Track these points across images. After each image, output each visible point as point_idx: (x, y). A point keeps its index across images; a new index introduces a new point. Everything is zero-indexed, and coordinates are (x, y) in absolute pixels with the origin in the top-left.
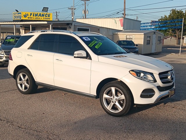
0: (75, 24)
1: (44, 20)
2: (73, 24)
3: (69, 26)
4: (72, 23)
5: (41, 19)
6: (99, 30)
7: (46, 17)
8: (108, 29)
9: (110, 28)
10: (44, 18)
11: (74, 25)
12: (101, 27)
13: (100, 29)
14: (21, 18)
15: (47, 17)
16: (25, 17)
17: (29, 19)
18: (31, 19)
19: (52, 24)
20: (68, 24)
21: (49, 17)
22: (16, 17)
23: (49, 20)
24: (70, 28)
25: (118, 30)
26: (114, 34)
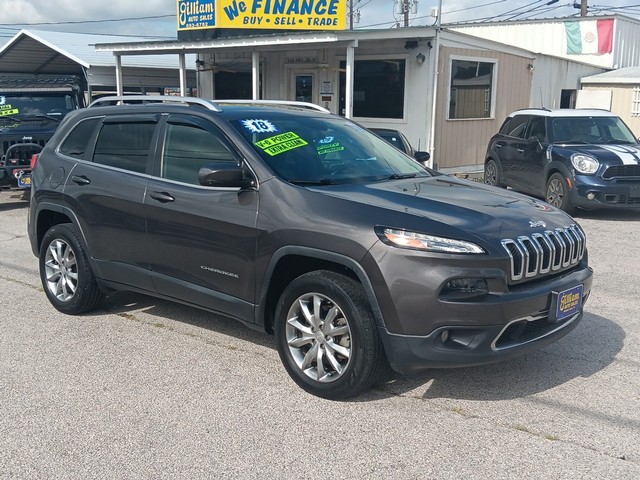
0: (446, 44)
1: (313, 27)
2: (436, 44)
3: (417, 51)
4: (431, 38)
5: (298, 26)
6: (530, 66)
7: (320, 17)
8: (564, 64)
9: (568, 61)
10: (312, 21)
11: (441, 47)
12: (540, 54)
13: (534, 63)
15: (325, 16)
19: (355, 45)
20: (412, 44)
21: (333, 17)
23: (331, 27)
24: (420, 61)
25: (595, 67)
26: (582, 85)
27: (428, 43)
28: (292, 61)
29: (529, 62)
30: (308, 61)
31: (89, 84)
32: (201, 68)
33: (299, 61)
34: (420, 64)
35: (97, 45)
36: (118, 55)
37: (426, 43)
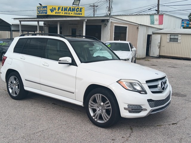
0: (112, 21)
1: (75, 15)
2: (110, 21)
3: (105, 23)
4: (108, 19)
5: (71, 15)
6: (138, 28)
7: (77, 12)
9: (149, 26)
10: (75, 14)
12: (141, 25)
13: (139, 27)
14: (46, 13)
15: (79, 12)
16: (52, 12)
17: (57, 14)
18: (59, 14)
19: (86, 21)
20: (103, 21)
21: (81, 13)
22: (40, 12)
23: (80, 15)
24: (105, 26)
25: (158, 28)
26: (154, 33)
27: (108, 20)
28: (70, 24)
29: (137, 27)
30: (75, 24)
31: (12, 29)
32: (45, 25)
33: (72, 24)
34: (105, 27)
35: (14, 19)
36: (20, 21)
37: (107, 21)
